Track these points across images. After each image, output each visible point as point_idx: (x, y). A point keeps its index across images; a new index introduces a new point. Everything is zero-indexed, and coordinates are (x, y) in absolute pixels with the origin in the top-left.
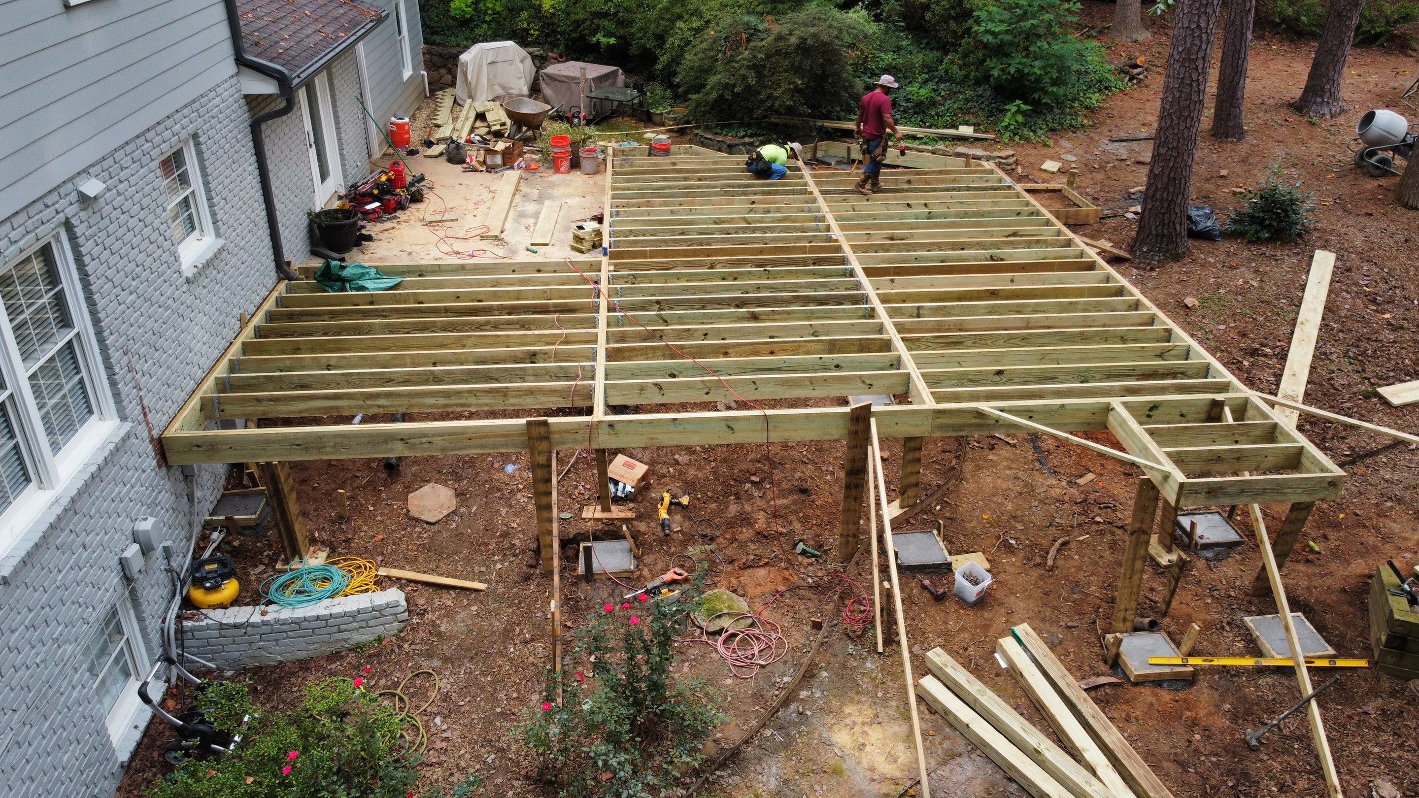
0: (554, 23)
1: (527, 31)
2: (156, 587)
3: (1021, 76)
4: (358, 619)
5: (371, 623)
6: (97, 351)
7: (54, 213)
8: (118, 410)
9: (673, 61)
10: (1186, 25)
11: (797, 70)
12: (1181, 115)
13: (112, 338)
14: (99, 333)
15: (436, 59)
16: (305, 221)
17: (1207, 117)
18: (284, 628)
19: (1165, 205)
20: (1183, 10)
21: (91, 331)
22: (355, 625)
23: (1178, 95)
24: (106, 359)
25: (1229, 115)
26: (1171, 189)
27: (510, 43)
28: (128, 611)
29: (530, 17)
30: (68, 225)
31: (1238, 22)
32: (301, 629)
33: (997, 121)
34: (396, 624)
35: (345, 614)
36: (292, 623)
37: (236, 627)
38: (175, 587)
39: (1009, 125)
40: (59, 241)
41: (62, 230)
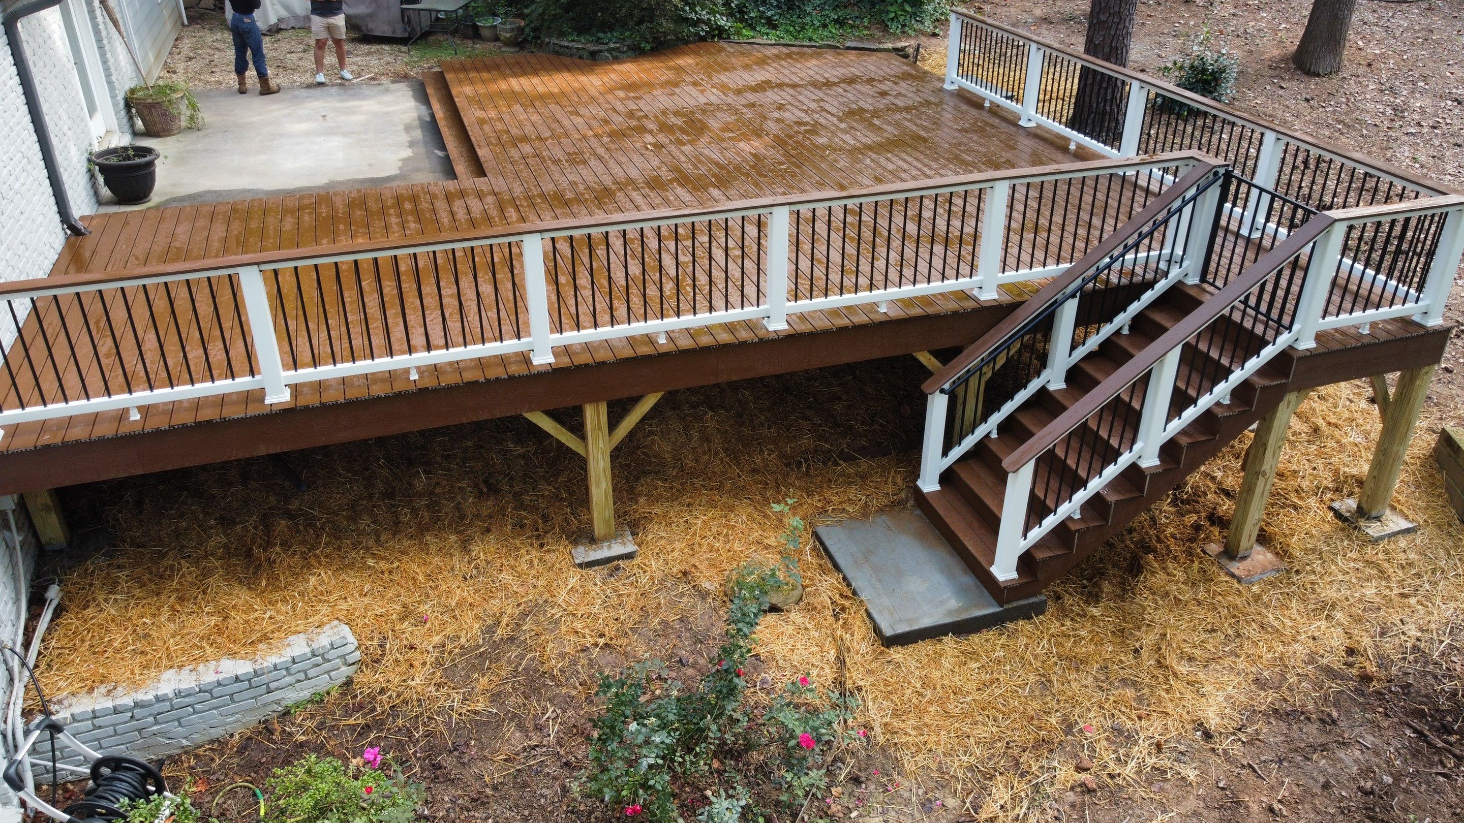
4: (292, 671)
5: (311, 673)
18: (187, 700)
22: (288, 679)
32: (213, 698)
33: (880, 12)
34: (344, 668)
35: (275, 667)
36: (200, 691)
37: (116, 711)
38: (10, 671)
39: (896, 16)
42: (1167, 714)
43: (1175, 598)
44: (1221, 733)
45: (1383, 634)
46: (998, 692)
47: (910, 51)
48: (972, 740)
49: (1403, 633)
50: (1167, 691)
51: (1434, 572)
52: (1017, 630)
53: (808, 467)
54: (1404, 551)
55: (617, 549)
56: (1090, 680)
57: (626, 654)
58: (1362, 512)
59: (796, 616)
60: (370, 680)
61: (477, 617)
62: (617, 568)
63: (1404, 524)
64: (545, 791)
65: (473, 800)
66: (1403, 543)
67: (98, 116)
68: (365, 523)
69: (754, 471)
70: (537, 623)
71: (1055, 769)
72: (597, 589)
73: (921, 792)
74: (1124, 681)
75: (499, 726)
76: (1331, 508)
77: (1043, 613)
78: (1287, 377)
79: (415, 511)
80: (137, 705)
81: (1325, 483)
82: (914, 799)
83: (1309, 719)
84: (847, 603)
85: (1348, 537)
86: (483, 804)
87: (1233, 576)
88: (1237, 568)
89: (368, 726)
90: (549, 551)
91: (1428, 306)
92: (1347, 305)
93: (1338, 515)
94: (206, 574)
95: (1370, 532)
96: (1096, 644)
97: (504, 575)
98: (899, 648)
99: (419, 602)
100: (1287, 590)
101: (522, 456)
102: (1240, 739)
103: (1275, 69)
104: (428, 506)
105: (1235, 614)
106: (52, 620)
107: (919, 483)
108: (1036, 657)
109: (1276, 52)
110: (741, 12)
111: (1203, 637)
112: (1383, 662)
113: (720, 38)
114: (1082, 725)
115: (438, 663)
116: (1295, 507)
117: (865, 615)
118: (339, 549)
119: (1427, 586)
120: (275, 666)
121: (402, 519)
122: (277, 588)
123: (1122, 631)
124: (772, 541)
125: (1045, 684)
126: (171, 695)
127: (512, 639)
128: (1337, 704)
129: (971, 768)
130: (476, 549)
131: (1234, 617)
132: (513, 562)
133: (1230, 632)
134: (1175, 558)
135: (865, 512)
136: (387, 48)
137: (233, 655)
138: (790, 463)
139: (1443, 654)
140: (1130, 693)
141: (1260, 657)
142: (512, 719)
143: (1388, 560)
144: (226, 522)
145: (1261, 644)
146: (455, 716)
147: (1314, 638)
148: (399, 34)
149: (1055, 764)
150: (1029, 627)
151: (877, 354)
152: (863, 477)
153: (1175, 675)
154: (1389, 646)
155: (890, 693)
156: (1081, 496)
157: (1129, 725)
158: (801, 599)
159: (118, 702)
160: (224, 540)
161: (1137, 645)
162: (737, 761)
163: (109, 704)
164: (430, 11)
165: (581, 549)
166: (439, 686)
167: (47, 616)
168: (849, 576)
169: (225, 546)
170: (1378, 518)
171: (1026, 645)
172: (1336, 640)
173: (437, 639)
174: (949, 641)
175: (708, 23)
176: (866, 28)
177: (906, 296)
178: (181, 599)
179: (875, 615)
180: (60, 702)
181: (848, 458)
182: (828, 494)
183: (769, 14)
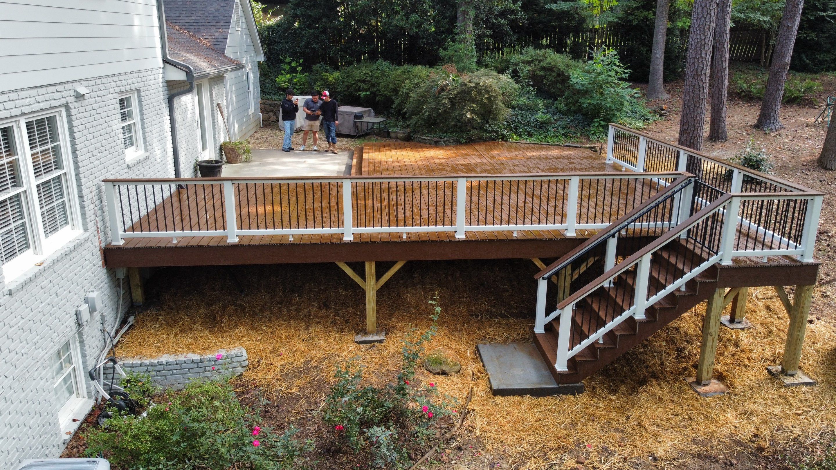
0: (334, 88)
2: (94, 338)
3: (599, 107)
4: (217, 363)
6: (75, 186)
7: (61, 97)
8: (83, 225)
9: (402, 102)
10: (694, 56)
12: (695, 106)
13: (84, 179)
14: (77, 175)
15: (267, 107)
16: (193, 162)
17: (706, 129)
18: (171, 367)
20: (692, 48)
21: (73, 173)
22: (214, 367)
23: (692, 95)
24: (80, 191)
25: (718, 127)
28: (76, 349)
29: (322, 85)
30: (67, 106)
31: (720, 75)
32: (181, 368)
33: (587, 131)
34: (240, 368)
35: (210, 360)
36: (177, 364)
37: (141, 366)
38: (105, 343)
39: (595, 132)
40: (61, 116)
41: (63, 110)
42: (636, 446)
43: (659, 397)
44: (662, 459)
45: (778, 430)
46: (546, 423)
47: (598, 149)
48: (525, 442)
49: (791, 432)
50: (640, 437)
51: (821, 405)
52: (565, 399)
53: (482, 317)
54: (804, 393)
55: (376, 338)
56: (599, 426)
57: (366, 381)
58: (784, 372)
59: (454, 378)
60: (250, 375)
61: (304, 356)
62: (374, 346)
63: (807, 380)
64: (310, 428)
65: (278, 426)
66: (804, 389)
67: (207, 151)
68: (267, 313)
69: (453, 315)
70: (329, 362)
71: (564, 460)
72: (362, 353)
73: (490, 459)
74: (617, 430)
75: (299, 400)
76: (767, 369)
77: (582, 393)
78: (716, 278)
79: (289, 311)
80: (150, 365)
81: (766, 356)
82: (486, 461)
83: (718, 462)
84: (480, 375)
85: (772, 383)
86: (282, 428)
87: (696, 392)
88: (701, 389)
89: (243, 393)
90: (344, 335)
91: (803, 251)
92: (750, 245)
93: (770, 372)
94: (195, 322)
95: (785, 381)
96: (607, 411)
97: (321, 341)
98: (500, 397)
99: (280, 347)
100: (727, 403)
101: (344, 295)
102: (673, 464)
103: (806, 165)
104: (296, 310)
105: (692, 409)
106: (127, 330)
107: (535, 329)
108: (572, 412)
109: (808, 158)
110: (516, 129)
111: (669, 416)
112: (774, 443)
113: (502, 139)
114: (586, 444)
115: (281, 371)
116: (746, 366)
117: (487, 381)
118: (253, 321)
119: (814, 412)
120: (210, 358)
121: (283, 313)
122: (221, 332)
123: (624, 407)
124: (453, 346)
125: (574, 424)
126: (164, 363)
127: (316, 367)
128: (737, 458)
129: (520, 453)
130: (311, 329)
131: (691, 410)
132: (326, 337)
133: (686, 417)
134: (668, 381)
135: (506, 341)
136: (346, 139)
137: (194, 352)
138: (472, 315)
139: (812, 444)
140: (618, 435)
141: (700, 430)
142: (306, 398)
143: (794, 397)
144: (208, 305)
145: (702, 425)
146: (281, 393)
147: (736, 427)
148: (352, 134)
149: (565, 458)
150: (573, 399)
151: (510, 256)
152: (509, 326)
153: (646, 430)
154: (780, 437)
155: (489, 415)
156: (602, 331)
157: (612, 448)
158: (459, 371)
159: (143, 361)
160: (205, 311)
161: (629, 414)
162: (403, 429)
163: (139, 362)
164: (368, 122)
165: (359, 336)
166: (278, 380)
167: (126, 328)
168: (486, 364)
169: (205, 314)
170: (792, 375)
171: (568, 406)
172: (749, 430)
173: (283, 363)
174: (527, 399)
175: (497, 132)
176: (578, 138)
177: (527, 229)
178: (181, 331)
179: (492, 380)
180: (121, 359)
181: (503, 316)
182: (488, 330)
183: (529, 130)
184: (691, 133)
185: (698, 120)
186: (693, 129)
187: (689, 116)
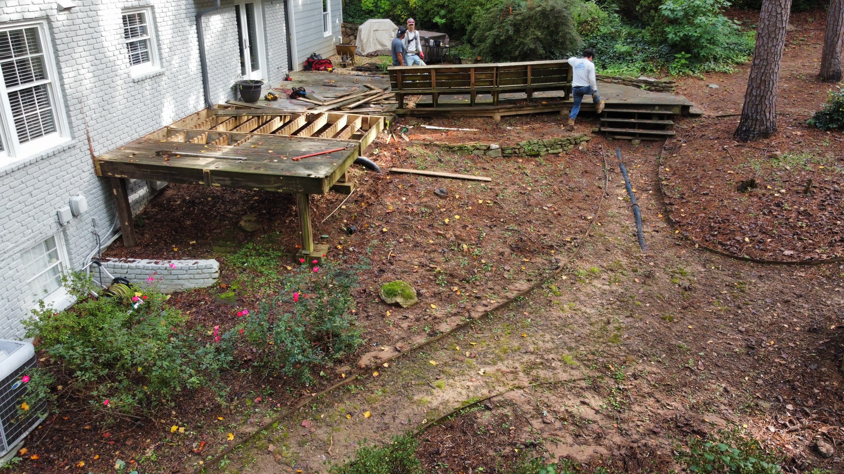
1: (400, 16)
3: (686, 38)
4: (189, 272)
5: (197, 276)
6: (60, 96)
7: (38, 9)
8: (71, 132)
9: (475, 28)
11: (539, 27)
12: (769, 36)
13: (69, 90)
14: (62, 85)
16: (232, 82)
19: (758, 99)
21: (58, 84)
22: (187, 276)
23: (767, 23)
25: (830, 64)
26: (762, 88)
27: (388, 21)
28: (62, 246)
29: (403, 8)
30: (47, 18)
33: (669, 64)
34: (211, 280)
35: (182, 268)
37: (122, 268)
39: (677, 66)
40: (43, 28)
41: (45, 23)
163: (120, 264)
176: (657, 71)
184: (763, 68)
185: (772, 53)
186: (765, 64)
187: (762, 48)
